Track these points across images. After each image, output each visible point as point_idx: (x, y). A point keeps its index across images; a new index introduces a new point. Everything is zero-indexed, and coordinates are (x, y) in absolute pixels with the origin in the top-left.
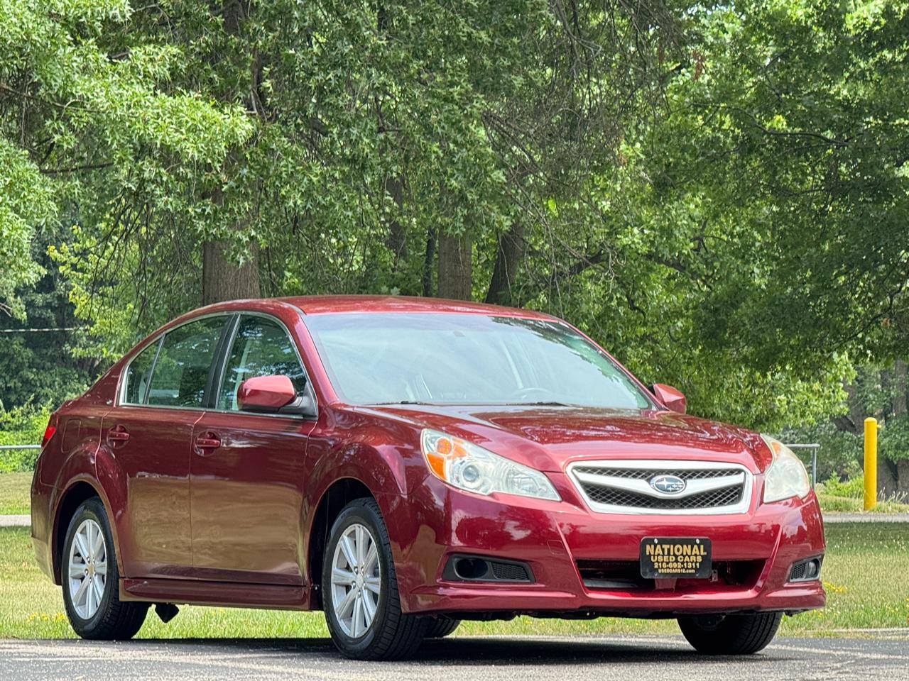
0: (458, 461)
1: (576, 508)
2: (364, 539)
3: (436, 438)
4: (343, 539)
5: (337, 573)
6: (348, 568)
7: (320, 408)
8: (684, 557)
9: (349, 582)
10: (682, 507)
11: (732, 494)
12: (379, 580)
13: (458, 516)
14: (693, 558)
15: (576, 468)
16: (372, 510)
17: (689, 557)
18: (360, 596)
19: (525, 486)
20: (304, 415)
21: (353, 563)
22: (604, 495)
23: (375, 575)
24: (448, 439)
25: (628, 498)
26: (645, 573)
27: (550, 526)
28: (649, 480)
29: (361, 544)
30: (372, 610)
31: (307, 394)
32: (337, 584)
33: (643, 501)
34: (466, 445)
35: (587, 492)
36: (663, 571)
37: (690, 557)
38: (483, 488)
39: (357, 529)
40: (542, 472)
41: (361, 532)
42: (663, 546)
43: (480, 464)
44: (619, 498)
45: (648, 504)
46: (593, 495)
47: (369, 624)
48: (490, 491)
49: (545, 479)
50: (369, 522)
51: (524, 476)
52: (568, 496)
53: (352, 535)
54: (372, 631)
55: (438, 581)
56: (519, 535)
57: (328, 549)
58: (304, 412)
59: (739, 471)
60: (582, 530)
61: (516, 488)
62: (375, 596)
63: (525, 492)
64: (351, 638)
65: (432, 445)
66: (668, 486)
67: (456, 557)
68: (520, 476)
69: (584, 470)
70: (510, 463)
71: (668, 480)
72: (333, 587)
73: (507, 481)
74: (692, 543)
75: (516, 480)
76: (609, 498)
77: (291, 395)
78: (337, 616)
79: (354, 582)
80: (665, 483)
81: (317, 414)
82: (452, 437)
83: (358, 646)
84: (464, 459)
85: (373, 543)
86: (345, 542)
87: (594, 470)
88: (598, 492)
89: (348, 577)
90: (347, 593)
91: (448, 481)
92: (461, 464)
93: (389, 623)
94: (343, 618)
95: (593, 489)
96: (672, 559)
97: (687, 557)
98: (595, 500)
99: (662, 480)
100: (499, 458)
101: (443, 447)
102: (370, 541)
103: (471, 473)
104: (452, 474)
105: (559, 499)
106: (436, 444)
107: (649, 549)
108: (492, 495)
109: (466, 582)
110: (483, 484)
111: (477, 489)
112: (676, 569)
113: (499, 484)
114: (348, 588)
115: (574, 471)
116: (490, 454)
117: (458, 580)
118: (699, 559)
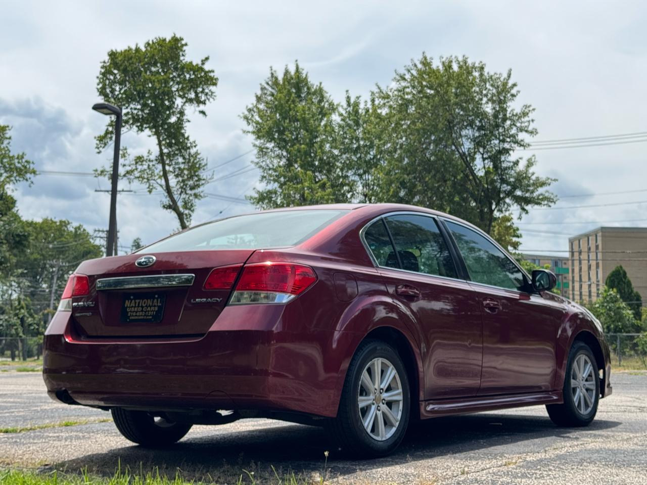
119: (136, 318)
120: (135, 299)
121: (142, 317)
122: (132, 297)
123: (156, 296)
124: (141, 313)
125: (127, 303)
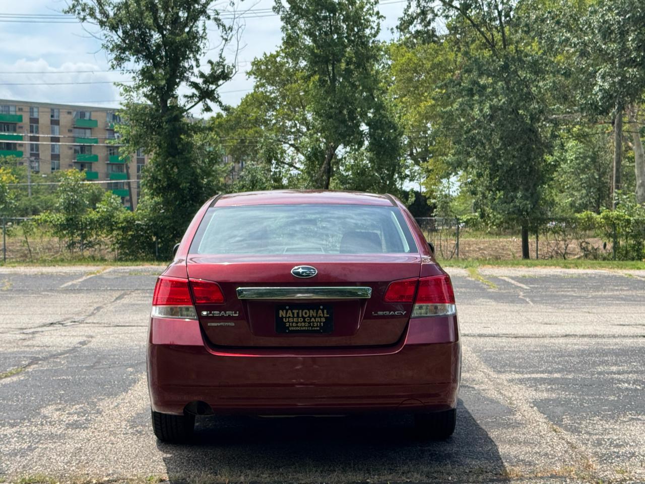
119: (297, 328)
120: (291, 309)
121: (304, 328)
122: (287, 307)
123: (321, 307)
124: (303, 324)
125: (282, 313)
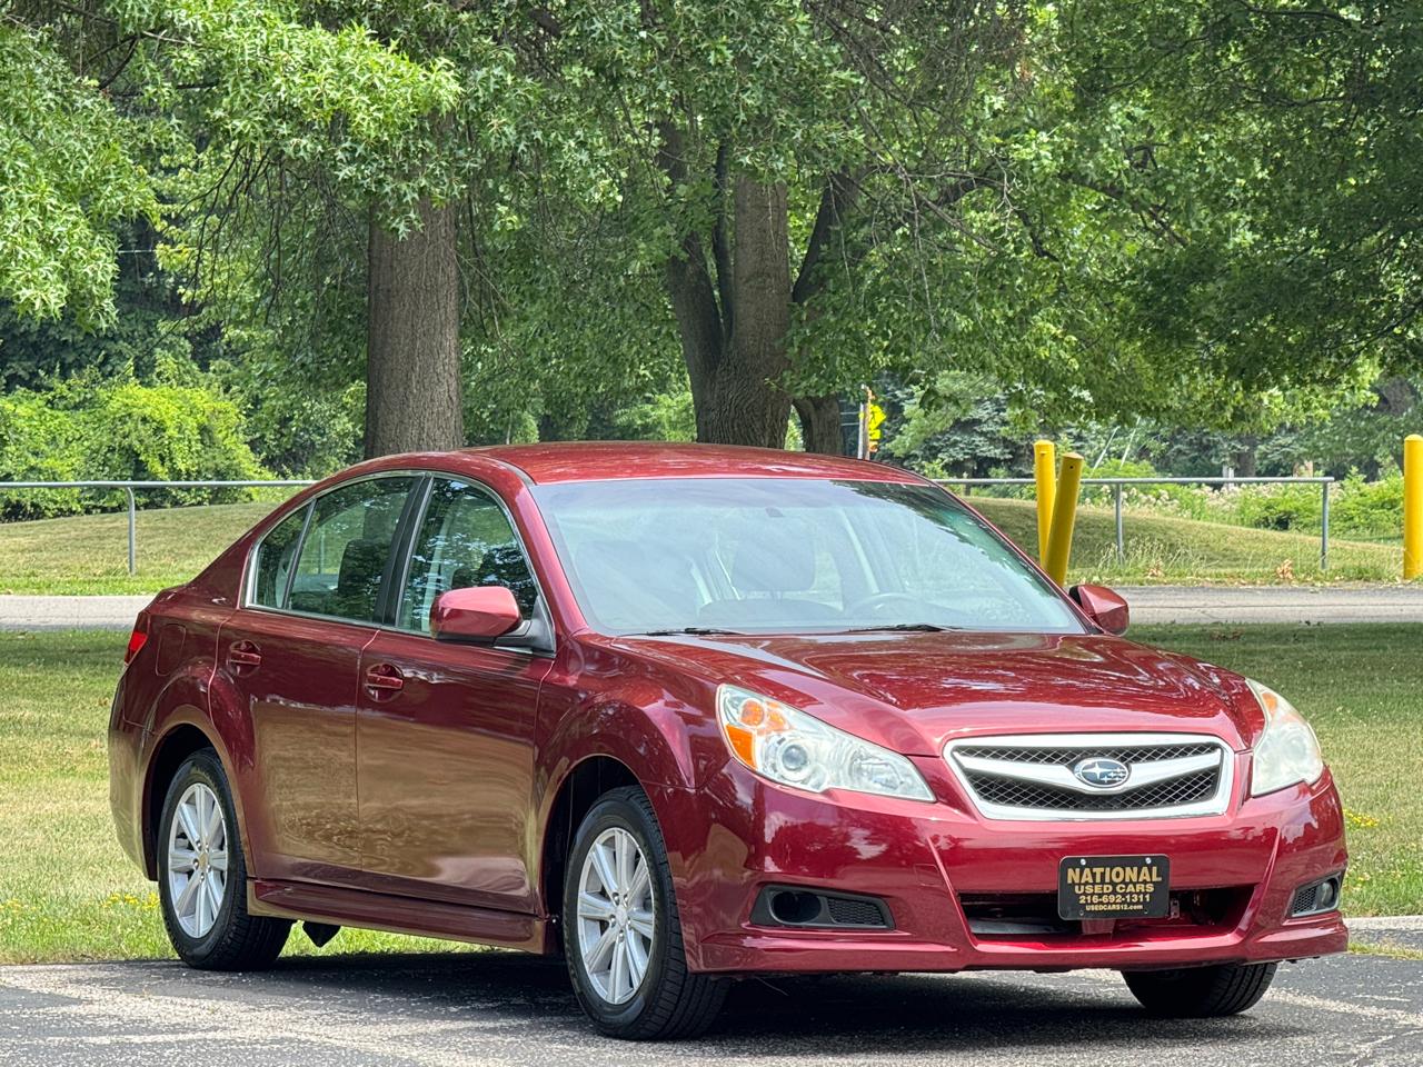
0: (775, 738)
1: (956, 811)
2: (628, 851)
3: (739, 699)
4: (595, 849)
5: (586, 900)
6: (603, 894)
7: (558, 637)
8: (1127, 884)
9: (606, 916)
10: (1123, 807)
11: (1203, 784)
12: (651, 917)
13: (774, 822)
14: (1140, 887)
15: (959, 749)
16: (640, 808)
17: (1135, 884)
18: (622, 939)
19: (879, 777)
20: (533, 649)
21: (611, 888)
22: (1002, 790)
23: (646, 906)
24: (758, 702)
25: (1040, 795)
26: (1065, 914)
27: (917, 838)
28: (1072, 767)
29: (624, 858)
30: (641, 964)
31: (538, 616)
32: (586, 918)
33: (1063, 799)
34: (786, 712)
35: (976, 786)
36: (1093, 908)
37: (1137, 885)
38: (813, 781)
39: (617, 835)
40: (905, 755)
41: (624, 841)
42: (1095, 870)
43: (807, 743)
44: (1025, 795)
45: (1071, 803)
46: (985, 790)
47: (636, 984)
48: (824, 787)
49: (909, 766)
50: (636, 827)
51: (877, 761)
52: (944, 792)
53: (610, 843)
54: (641, 997)
55: (744, 925)
56: (868, 851)
57: (571, 863)
58: (533, 644)
59: (1213, 747)
60: (966, 844)
61: (865, 780)
62: (645, 941)
63: (878, 786)
64: (608, 1004)
65: (733, 711)
66: (1102, 775)
67: (771, 890)
68: (870, 760)
69: (970, 751)
70: (858, 743)
71: (1101, 765)
72: (581, 923)
73: (850, 770)
74: (1140, 864)
75: (864, 767)
76: (1010, 795)
77: (514, 617)
78: (587, 967)
79: (613, 916)
80: (1097, 771)
81: (554, 647)
82: (765, 699)
83: (620, 1018)
84: (784, 735)
85: (643, 860)
86: (598, 854)
87: (985, 752)
88: (991, 786)
89: (605, 909)
90: (602, 933)
91: (759, 769)
92: (780, 742)
93: (668, 986)
94: (597, 971)
95: (984, 782)
96: (1108, 888)
97: (1131, 886)
98: (987, 798)
99: (1093, 766)
100: (838, 733)
101: (751, 714)
102: (638, 855)
103: (796, 757)
104: (766, 758)
105: (932, 798)
106: (741, 710)
107: (1072, 875)
108: (827, 793)
109: (788, 928)
110: (814, 772)
111: (803, 782)
112: (1114, 904)
113: (838, 775)
114: (604, 925)
115: (956, 754)
116: (825, 728)
117: (775, 925)
118: (1150, 888)
